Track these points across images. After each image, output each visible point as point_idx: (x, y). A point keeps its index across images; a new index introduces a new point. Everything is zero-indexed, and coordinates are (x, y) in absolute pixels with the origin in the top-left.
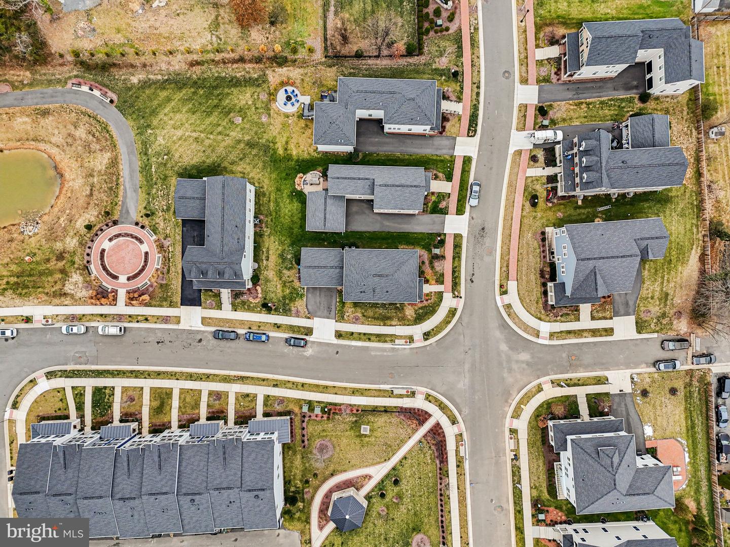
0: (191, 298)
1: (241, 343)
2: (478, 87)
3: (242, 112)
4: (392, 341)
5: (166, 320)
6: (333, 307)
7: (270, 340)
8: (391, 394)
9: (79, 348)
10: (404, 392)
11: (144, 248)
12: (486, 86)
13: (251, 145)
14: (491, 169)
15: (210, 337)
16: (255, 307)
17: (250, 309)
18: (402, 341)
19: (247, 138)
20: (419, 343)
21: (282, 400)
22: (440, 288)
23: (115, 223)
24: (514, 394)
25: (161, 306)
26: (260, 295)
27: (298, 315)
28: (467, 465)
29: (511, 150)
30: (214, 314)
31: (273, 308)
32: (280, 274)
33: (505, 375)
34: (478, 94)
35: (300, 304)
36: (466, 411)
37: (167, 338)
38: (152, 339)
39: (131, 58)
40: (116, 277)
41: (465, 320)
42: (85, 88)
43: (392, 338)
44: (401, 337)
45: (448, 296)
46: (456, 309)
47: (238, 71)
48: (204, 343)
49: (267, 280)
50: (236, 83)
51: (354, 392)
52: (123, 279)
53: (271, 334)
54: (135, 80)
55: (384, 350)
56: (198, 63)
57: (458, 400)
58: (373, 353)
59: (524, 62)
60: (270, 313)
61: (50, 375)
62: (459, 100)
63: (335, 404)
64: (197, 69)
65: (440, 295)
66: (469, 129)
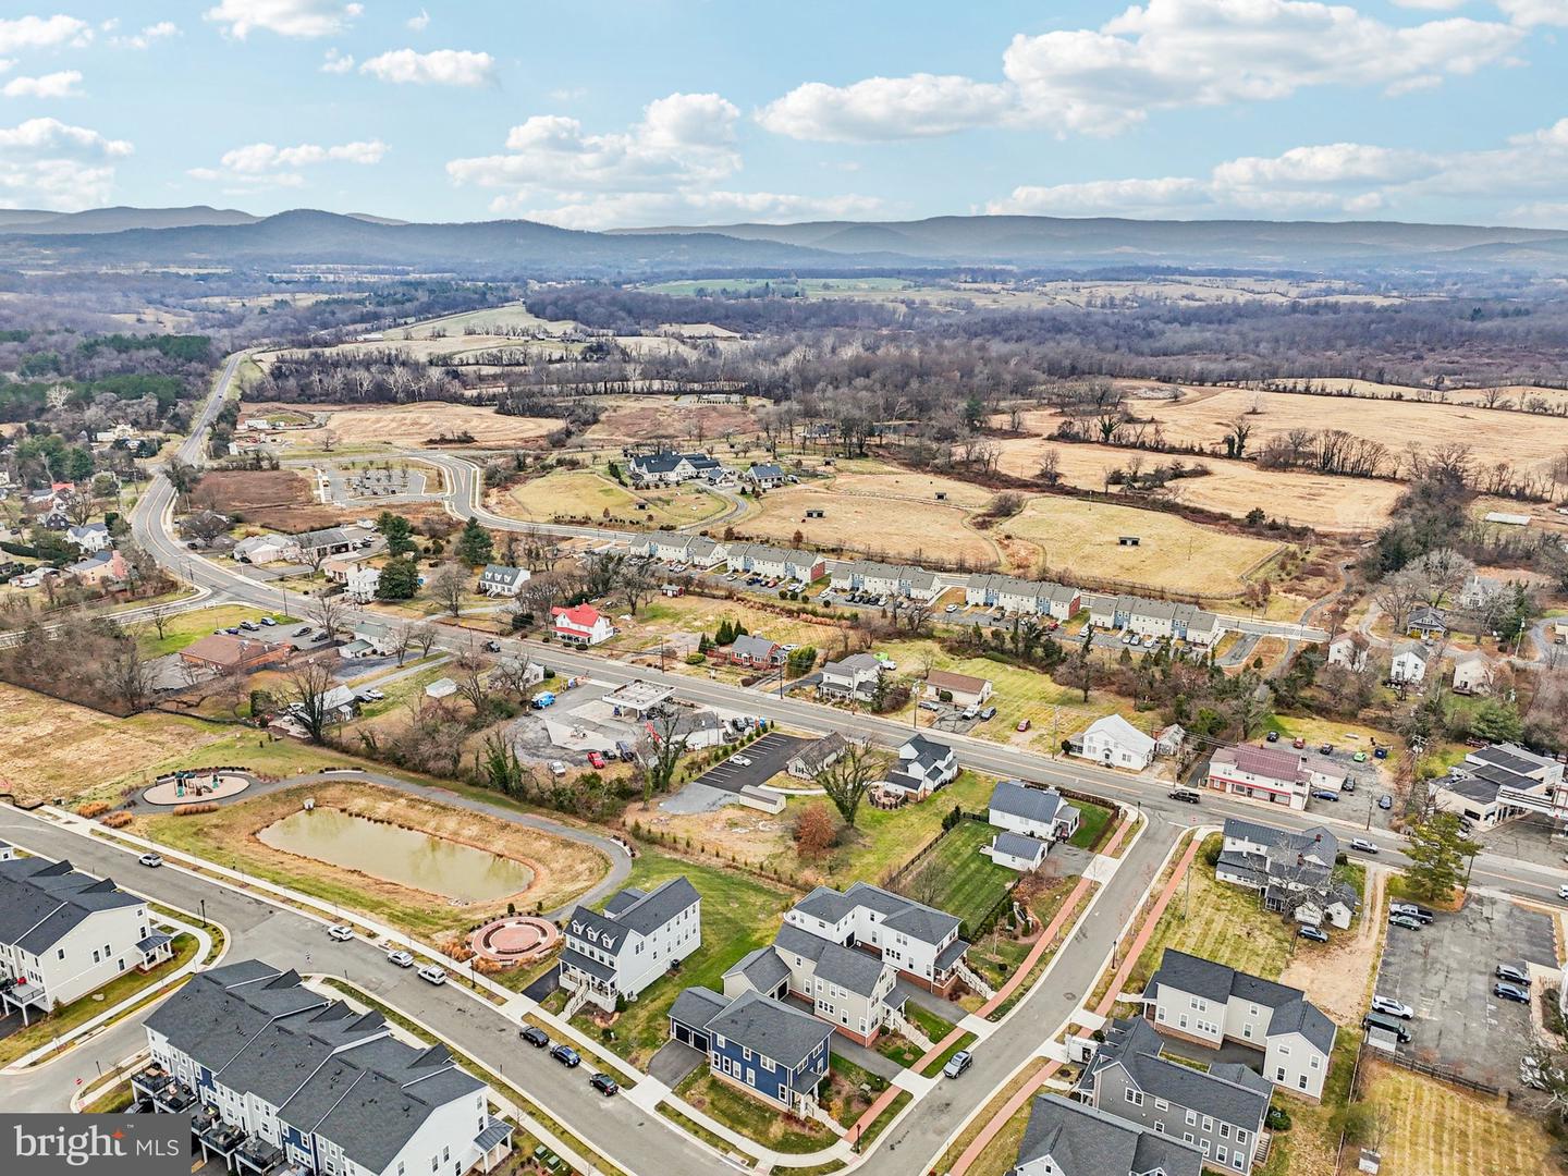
0: (535, 993)
1: (542, 1056)
2: (1027, 990)
3: (744, 904)
4: (725, 1151)
5: (491, 996)
6: (682, 1076)
7: (575, 1070)
9: (382, 976)
11: (543, 940)
12: (1037, 992)
13: (728, 920)
14: (998, 1057)
15: (516, 1033)
16: (594, 1032)
17: (586, 1031)
18: (739, 1159)
19: (729, 915)
21: (522, 1133)
22: (840, 1130)
23: (538, 915)
25: (501, 984)
26: (611, 1022)
27: (632, 1062)
29: (1036, 1054)
30: (544, 1015)
31: (613, 1042)
32: (652, 1018)
34: (1022, 995)
35: (645, 1056)
37: (472, 1011)
38: (459, 1004)
39: (682, 846)
40: (487, 945)
42: (621, 844)
43: (727, 1148)
44: (741, 1152)
45: (844, 1145)
46: (845, 1165)
47: (767, 884)
48: (503, 1034)
49: (634, 1017)
50: (759, 890)
52: (493, 950)
53: (583, 1063)
54: (667, 856)
55: (705, 1155)
56: (736, 868)
59: (1100, 995)
60: (603, 1045)
61: (329, 981)
62: (994, 988)
64: (730, 871)
65: (834, 1137)
66: (991, 1014)
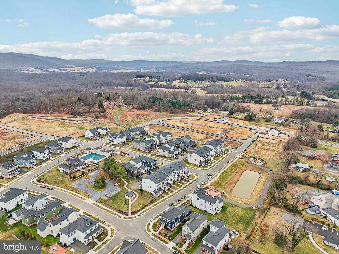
3: (237, 224)
4: (154, 218)
8: (143, 212)
10: (141, 214)
17: (186, 202)
18: (152, 220)
19: (228, 220)
20: (149, 222)
21: (161, 198)
22: (158, 232)
23: (222, 196)
24: (117, 231)
28: (114, 215)
33: (123, 232)
36: (124, 221)
37: (190, 191)
41: (145, 233)
43: (155, 218)
44: (154, 220)
45: (154, 233)
46: (149, 232)
47: (250, 229)
48: (185, 195)
50: (246, 227)
51: (151, 207)
53: (177, 203)
54: (257, 214)
55: (154, 216)
57: (128, 221)
58: (155, 214)
60: (182, 204)
61: (197, 179)
63: (152, 204)
64: (254, 223)
65: (156, 231)
